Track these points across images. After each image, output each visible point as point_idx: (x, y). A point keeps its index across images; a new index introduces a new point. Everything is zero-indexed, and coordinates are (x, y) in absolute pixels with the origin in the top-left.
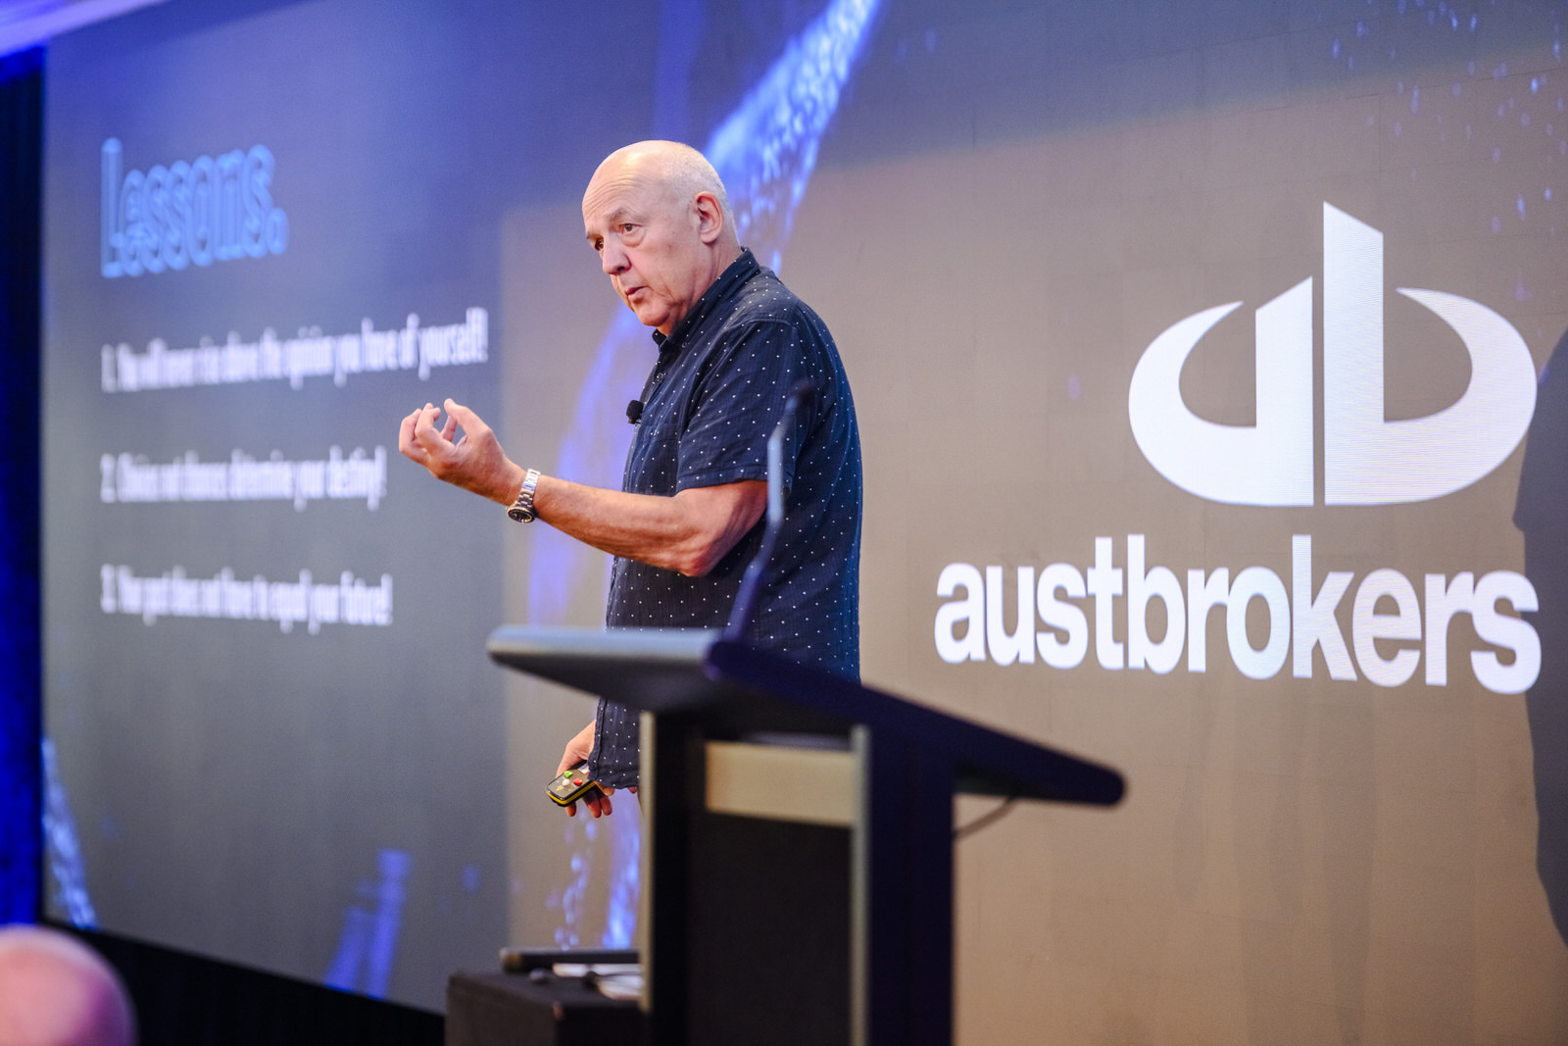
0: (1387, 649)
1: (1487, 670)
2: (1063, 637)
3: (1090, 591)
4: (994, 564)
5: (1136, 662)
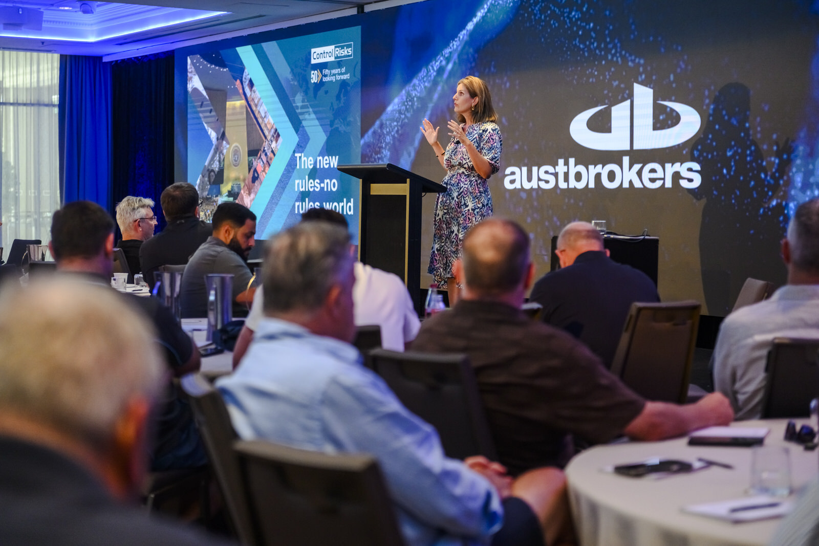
0: (653, 180)
1: (684, 184)
2: (547, 182)
3: (556, 171)
4: (524, 166)
5: (571, 186)
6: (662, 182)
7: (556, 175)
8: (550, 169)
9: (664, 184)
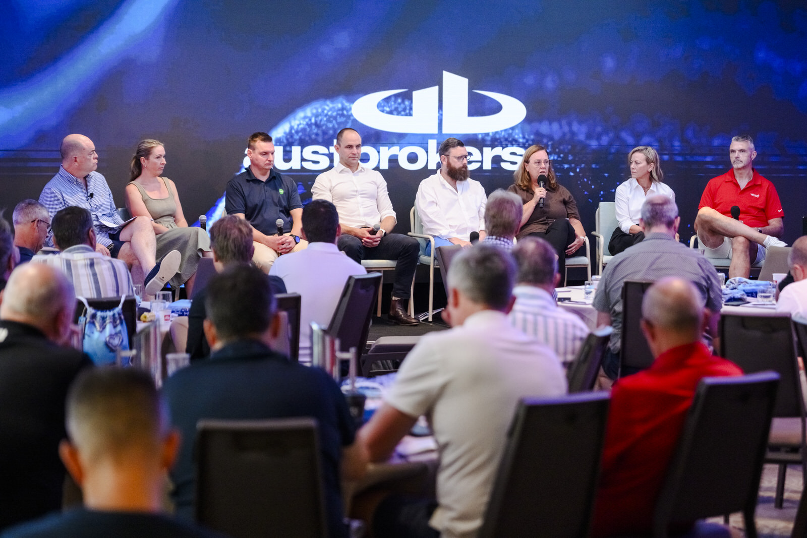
6: (480, 164)
7: (331, 156)
8: (322, 149)
9: (481, 167)
